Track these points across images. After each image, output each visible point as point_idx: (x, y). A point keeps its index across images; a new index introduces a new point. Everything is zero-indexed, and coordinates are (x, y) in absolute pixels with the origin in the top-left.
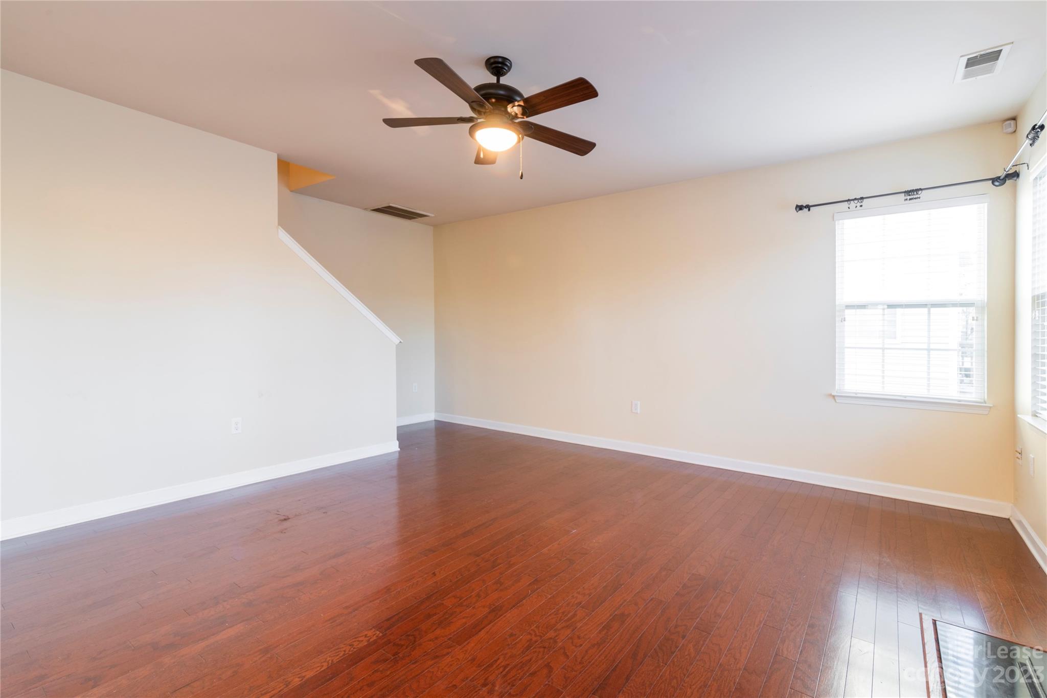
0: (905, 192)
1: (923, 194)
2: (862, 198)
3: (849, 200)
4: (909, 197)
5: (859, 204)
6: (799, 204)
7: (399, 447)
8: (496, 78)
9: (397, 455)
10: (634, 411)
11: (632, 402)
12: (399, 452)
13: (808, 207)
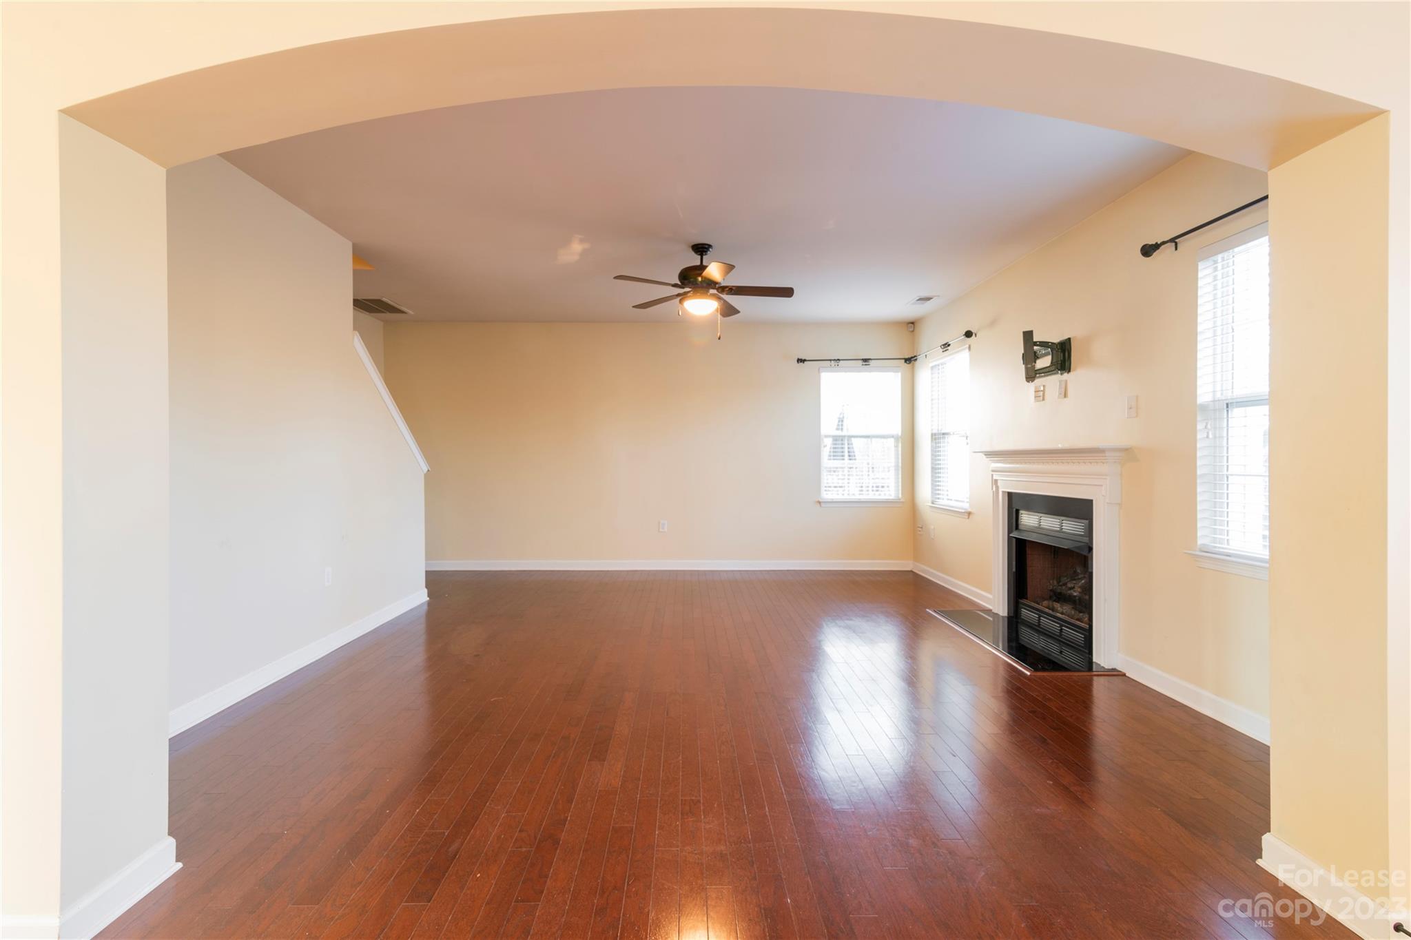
0: (863, 359)
1: (872, 363)
2: (839, 360)
3: (831, 360)
4: (864, 363)
5: (837, 364)
6: (800, 358)
7: (428, 596)
8: (699, 257)
9: (425, 607)
10: (661, 530)
11: (659, 523)
12: (429, 604)
13: (804, 361)
